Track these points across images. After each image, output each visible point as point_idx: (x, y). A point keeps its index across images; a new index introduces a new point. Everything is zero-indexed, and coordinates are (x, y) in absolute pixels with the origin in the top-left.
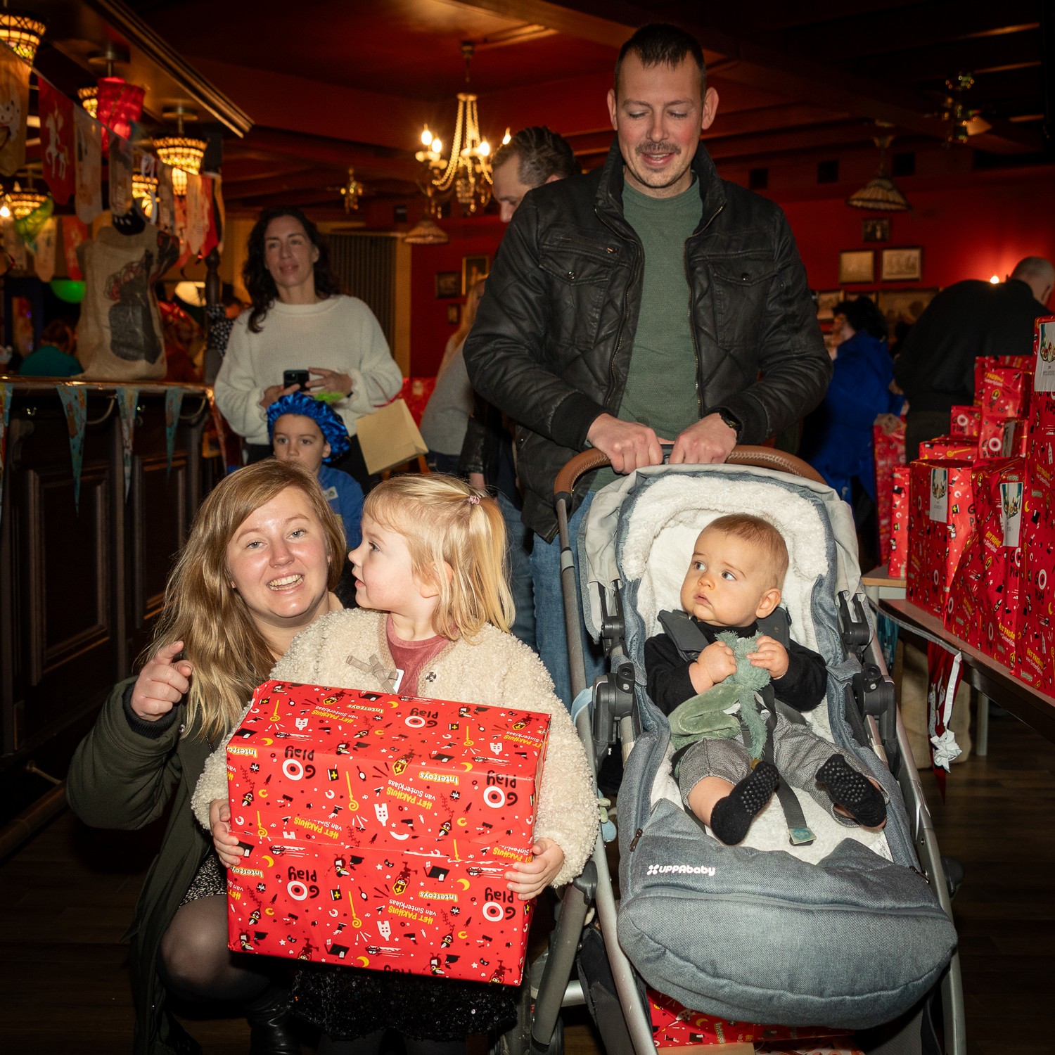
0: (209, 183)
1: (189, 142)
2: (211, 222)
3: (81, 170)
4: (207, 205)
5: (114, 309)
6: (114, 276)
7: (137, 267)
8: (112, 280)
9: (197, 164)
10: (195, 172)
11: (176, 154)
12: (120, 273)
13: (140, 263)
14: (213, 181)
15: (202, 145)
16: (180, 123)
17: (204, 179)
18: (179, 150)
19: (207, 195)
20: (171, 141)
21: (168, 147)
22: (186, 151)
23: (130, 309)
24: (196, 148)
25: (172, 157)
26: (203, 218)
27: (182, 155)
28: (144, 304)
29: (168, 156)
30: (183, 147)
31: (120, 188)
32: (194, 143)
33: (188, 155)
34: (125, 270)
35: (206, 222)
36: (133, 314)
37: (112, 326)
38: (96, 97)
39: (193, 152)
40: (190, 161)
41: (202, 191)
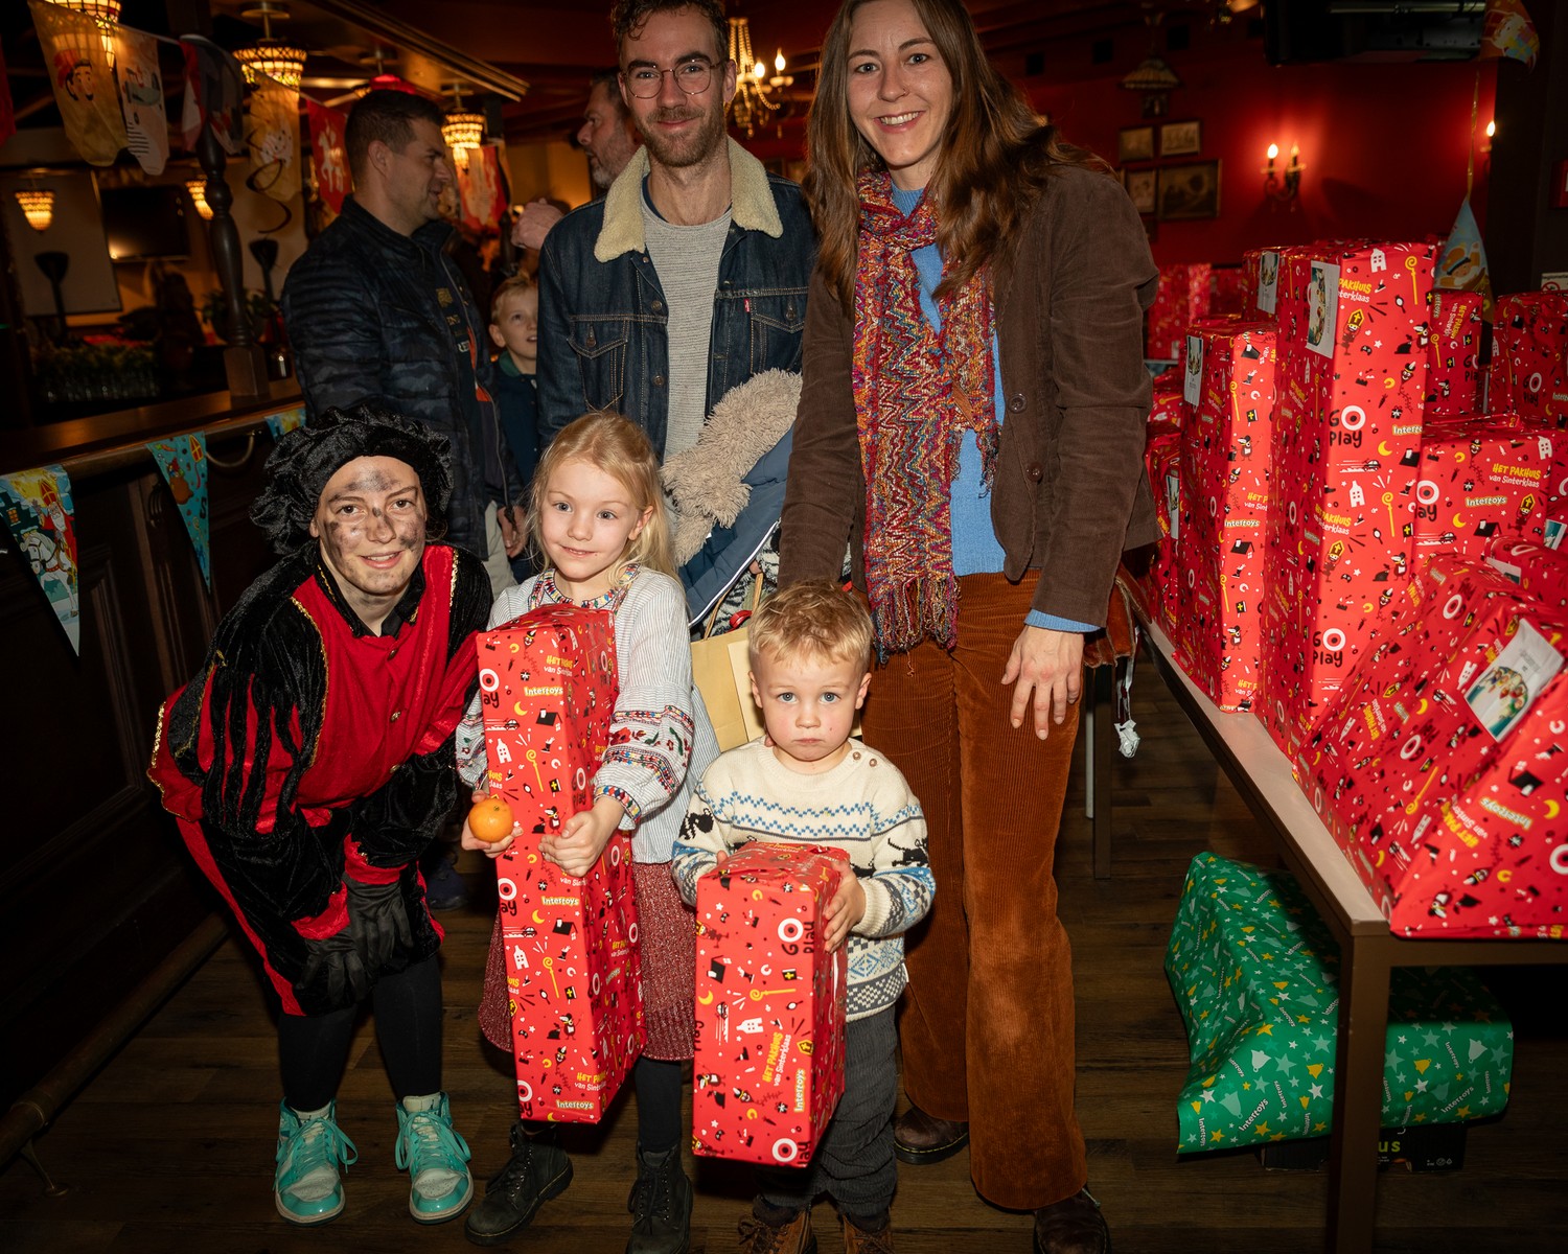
0: (493, 151)
1: (467, 118)
2: (498, 188)
4: (493, 173)
9: (477, 137)
10: (475, 145)
11: (457, 131)
14: (496, 148)
15: (480, 119)
16: (458, 99)
17: (486, 149)
18: (459, 126)
19: (492, 163)
22: (465, 126)
24: (475, 122)
26: (490, 185)
27: (463, 131)
32: (471, 118)
33: (468, 131)
35: (494, 189)
39: (472, 126)
40: (470, 135)
41: (485, 162)
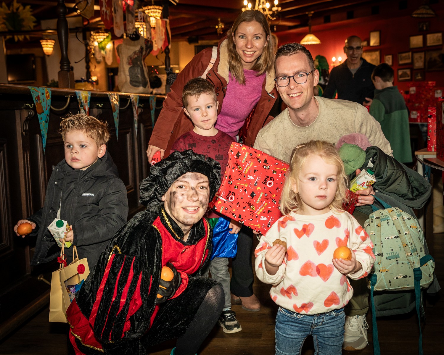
0: (165, 23)
1: (156, 7)
3: (115, 17)
4: (164, 31)
5: (130, 68)
6: (130, 56)
7: (138, 53)
8: (129, 58)
9: (159, 15)
10: (159, 18)
11: (152, 12)
12: (132, 55)
13: (139, 51)
14: (166, 22)
15: (161, 8)
16: (153, 0)
17: (162, 21)
18: (153, 10)
19: (164, 27)
20: (150, 7)
21: (148, 9)
22: (155, 10)
23: (136, 68)
24: (159, 9)
25: (150, 13)
26: (162, 35)
27: (154, 12)
28: (141, 66)
29: (149, 13)
30: (154, 9)
31: (130, 24)
32: (157, 7)
33: (156, 12)
34: (133, 54)
35: (164, 37)
36: (137, 70)
37: (130, 75)
39: (158, 11)
40: (157, 14)
41: (162, 25)
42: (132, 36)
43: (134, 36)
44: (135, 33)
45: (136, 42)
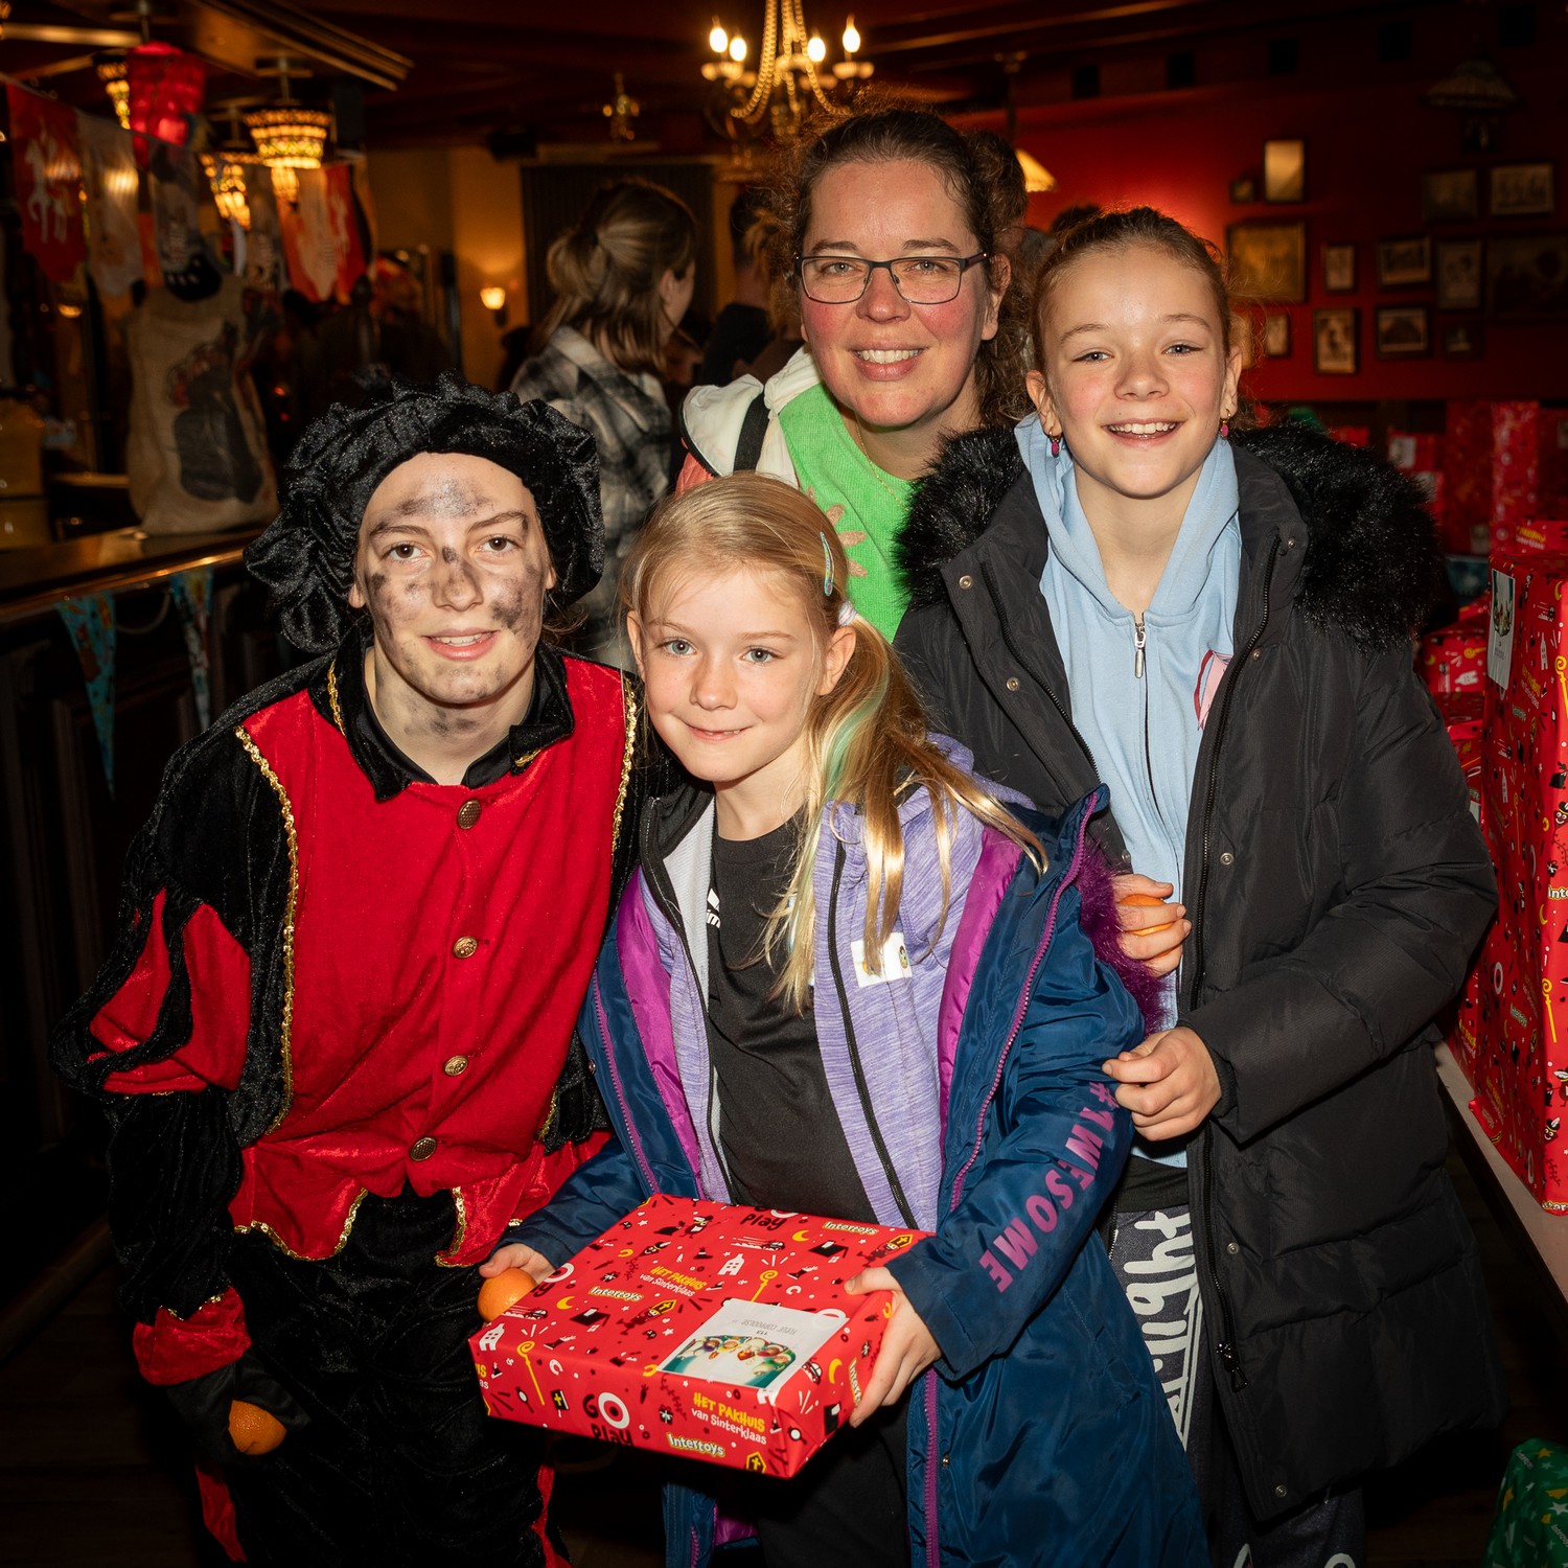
0: (343, 173)
1: (301, 116)
2: (351, 235)
3: (100, 212)
4: (343, 211)
5: (180, 418)
6: (176, 367)
7: (212, 352)
8: (175, 375)
9: (316, 148)
10: (312, 164)
11: (280, 137)
12: (186, 362)
13: (217, 344)
14: (351, 168)
15: (322, 119)
16: (285, 84)
17: (331, 170)
18: (285, 130)
20: (271, 117)
21: (267, 126)
22: (296, 131)
24: (313, 125)
25: (275, 141)
26: (337, 232)
27: (291, 138)
28: (228, 410)
29: (269, 141)
30: (291, 124)
31: (174, 226)
32: (306, 116)
33: (301, 138)
34: (192, 358)
35: (343, 238)
36: (212, 426)
38: (127, 78)
39: (308, 131)
40: (305, 146)
41: (329, 191)
42: (182, 280)
43: (193, 279)
44: (197, 263)
45: (203, 306)
